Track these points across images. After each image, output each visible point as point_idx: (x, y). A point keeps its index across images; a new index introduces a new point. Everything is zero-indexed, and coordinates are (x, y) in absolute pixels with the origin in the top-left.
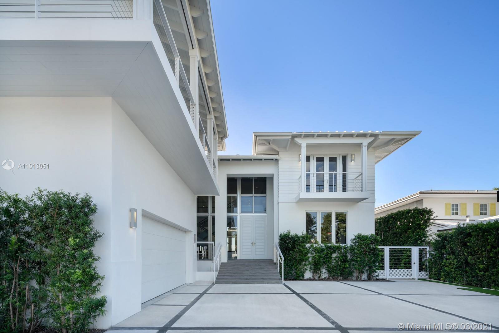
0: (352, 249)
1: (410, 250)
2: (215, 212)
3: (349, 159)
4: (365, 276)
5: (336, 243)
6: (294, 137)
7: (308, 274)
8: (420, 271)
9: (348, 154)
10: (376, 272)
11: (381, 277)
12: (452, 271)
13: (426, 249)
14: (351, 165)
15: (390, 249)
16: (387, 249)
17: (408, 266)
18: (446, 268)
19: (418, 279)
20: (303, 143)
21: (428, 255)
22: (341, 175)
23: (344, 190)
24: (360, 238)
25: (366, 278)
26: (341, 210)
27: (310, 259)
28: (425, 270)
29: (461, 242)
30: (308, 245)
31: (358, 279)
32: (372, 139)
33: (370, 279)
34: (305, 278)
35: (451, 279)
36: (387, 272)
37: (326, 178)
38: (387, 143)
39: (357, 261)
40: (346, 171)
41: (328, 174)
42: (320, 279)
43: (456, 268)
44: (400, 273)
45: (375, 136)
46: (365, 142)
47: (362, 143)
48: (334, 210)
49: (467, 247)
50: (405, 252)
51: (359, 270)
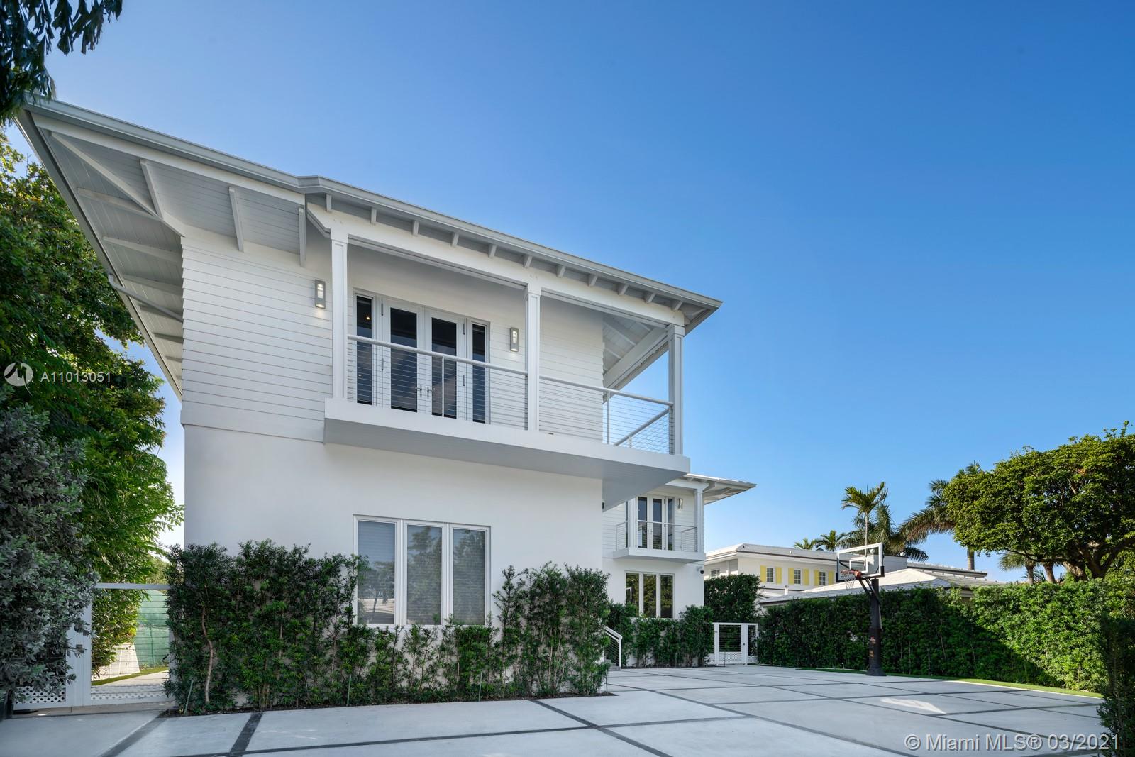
0: (682, 625)
1: (739, 628)
3: (676, 504)
4: (695, 661)
5: (662, 618)
7: (631, 660)
8: (749, 655)
9: (674, 498)
10: (707, 656)
11: (711, 663)
12: (784, 652)
13: (755, 626)
14: (678, 512)
15: (720, 625)
16: (716, 626)
17: (736, 647)
18: (780, 649)
19: (748, 664)
21: (757, 635)
23: (671, 547)
24: (692, 612)
25: (697, 665)
26: (667, 572)
27: (635, 640)
28: (755, 654)
29: (795, 619)
30: (633, 620)
31: (689, 665)
32: (707, 485)
33: (701, 665)
34: (627, 665)
35: (783, 661)
36: (717, 656)
37: (650, 527)
38: (719, 492)
39: (688, 642)
40: (673, 522)
41: (652, 524)
42: (645, 666)
43: (790, 648)
44: (731, 656)
45: (711, 482)
46: (701, 488)
47: (696, 490)
48: (659, 571)
49: (801, 624)
50: (730, 630)
51: (690, 653)
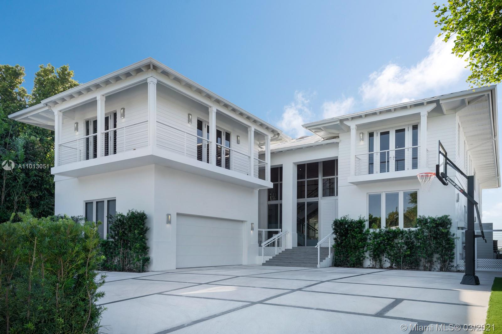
2: (282, 199)
4: (435, 266)
5: (404, 227)
6: (342, 121)
7: (368, 262)
9: (419, 123)
20: (353, 125)
22: (411, 150)
23: (415, 166)
25: (438, 269)
26: (410, 189)
32: (433, 106)
34: (364, 266)
37: (392, 155)
39: (420, 248)
40: (417, 145)
41: (395, 151)
46: (424, 112)
48: (401, 189)
